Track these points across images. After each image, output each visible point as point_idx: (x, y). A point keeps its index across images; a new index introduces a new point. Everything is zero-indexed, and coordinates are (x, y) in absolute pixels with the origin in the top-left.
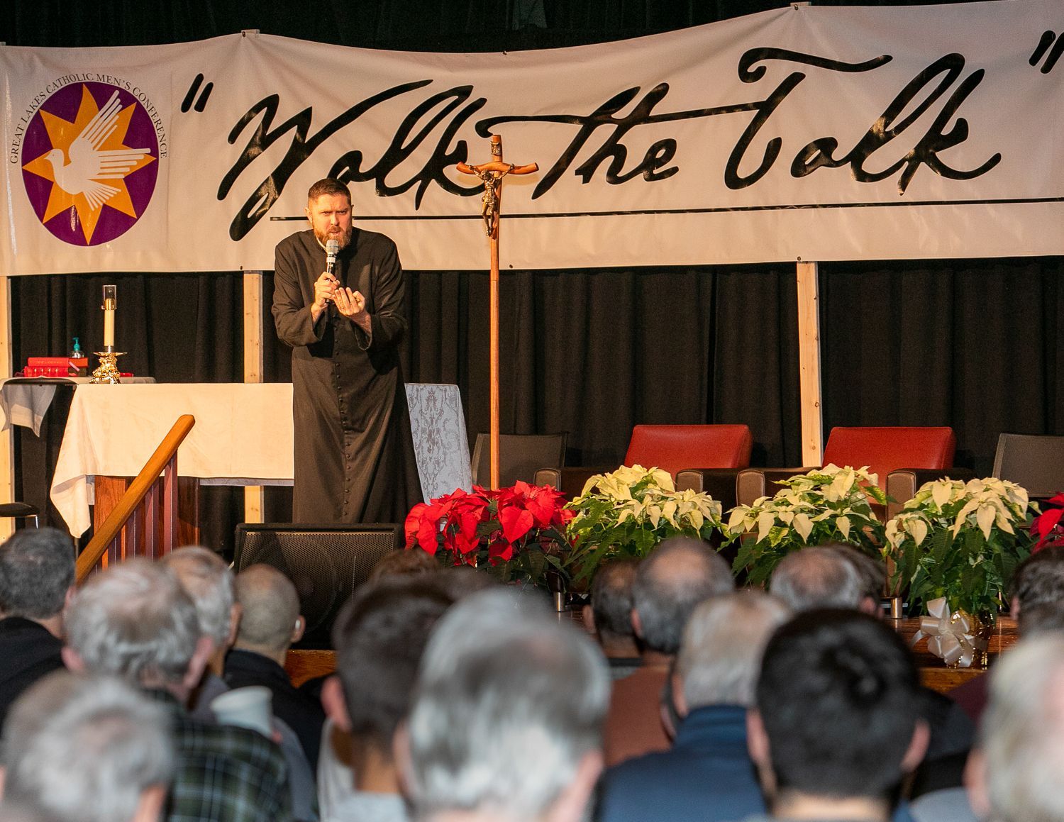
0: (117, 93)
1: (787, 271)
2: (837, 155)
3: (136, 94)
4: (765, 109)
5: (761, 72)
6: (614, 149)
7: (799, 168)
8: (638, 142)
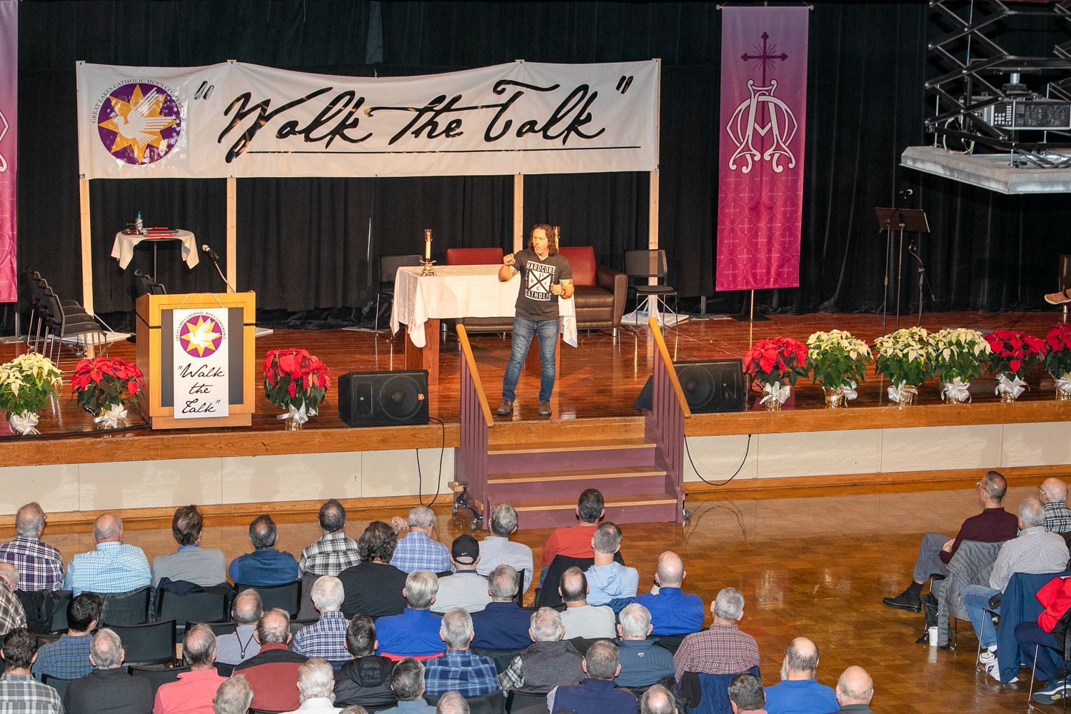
0: (155, 88)
1: (510, 179)
2: (537, 128)
3: (166, 89)
4: (504, 107)
5: (504, 90)
6: (433, 124)
7: (520, 133)
8: (443, 120)
